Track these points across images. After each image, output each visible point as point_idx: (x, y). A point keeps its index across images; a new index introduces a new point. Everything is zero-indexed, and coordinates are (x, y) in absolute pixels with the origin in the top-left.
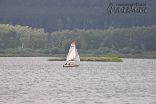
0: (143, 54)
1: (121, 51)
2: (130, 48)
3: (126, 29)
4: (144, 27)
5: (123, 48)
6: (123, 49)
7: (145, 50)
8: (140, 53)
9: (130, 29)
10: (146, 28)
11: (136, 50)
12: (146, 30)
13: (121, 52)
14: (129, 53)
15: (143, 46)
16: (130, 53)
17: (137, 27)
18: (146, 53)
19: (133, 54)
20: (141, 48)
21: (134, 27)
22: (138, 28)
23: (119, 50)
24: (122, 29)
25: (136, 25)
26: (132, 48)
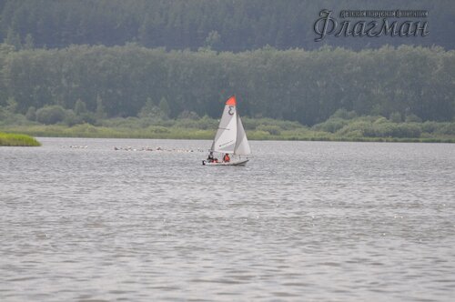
0: (100, 125)
1: (35, 115)
2: (61, 107)
3: (51, 53)
4: (101, 46)
5: (42, 106)
6: (42, 109)
7: (106, 114)
8: (92, 122)
9: (63, 52)
10: (110, 49)
11: (78, 114)
12: (107, 56)
13: (34, 120)
14: (58, 123)
15: (99, 100)
16: (61, 120)
17: (81, 46)
18: (108, 121)
19: (71, 125)
20: (92, 107)
21: (73, 47)
22: (84, 50)
23: (29, 114)
24: (41, 53)
25: (79, 41)
26: (67, 108)
